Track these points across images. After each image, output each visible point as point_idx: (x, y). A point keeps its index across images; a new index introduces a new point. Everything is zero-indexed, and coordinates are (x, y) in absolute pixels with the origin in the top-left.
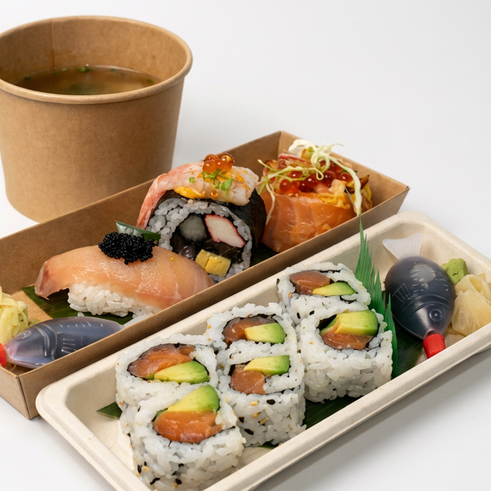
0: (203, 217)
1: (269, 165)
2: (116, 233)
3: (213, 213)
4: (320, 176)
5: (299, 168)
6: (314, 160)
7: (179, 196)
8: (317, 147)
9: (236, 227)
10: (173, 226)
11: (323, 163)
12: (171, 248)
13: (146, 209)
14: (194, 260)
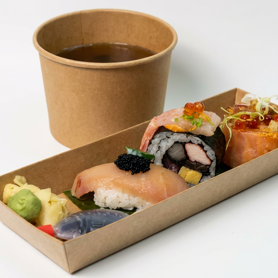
0: (184, 144)
1: (228, 111)
2: (126, 154)
3: (190, 142)
4: (262, 118)
5: (248, 113)
6: (258, 107)
7: (167, 130)
8: (260, 98)
9: (206, 152)
10: (164, 151)
11: (264, 109)
12: (162, 165)
13: (146, 139)
14: (178, 173)
